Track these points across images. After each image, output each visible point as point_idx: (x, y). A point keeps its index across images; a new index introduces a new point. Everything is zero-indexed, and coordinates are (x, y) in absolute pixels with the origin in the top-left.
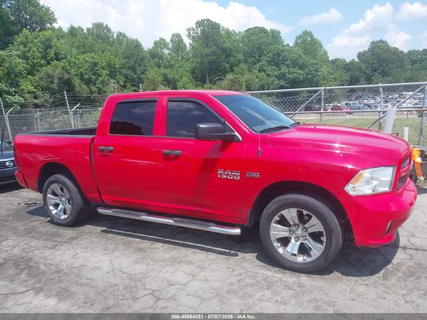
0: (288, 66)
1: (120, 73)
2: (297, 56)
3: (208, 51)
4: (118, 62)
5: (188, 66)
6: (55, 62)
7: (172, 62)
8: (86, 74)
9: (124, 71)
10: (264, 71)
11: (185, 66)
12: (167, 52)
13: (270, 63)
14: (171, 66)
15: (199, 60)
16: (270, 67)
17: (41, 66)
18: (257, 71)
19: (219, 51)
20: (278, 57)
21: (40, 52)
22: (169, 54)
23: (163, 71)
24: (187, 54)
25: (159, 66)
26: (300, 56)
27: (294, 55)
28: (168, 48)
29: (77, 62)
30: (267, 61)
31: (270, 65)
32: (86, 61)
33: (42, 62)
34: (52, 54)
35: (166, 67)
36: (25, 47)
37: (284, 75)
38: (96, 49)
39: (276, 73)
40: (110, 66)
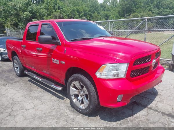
0: (164, 8)
1: (88, 14)
2: (169, 3)
3: (126, 2)
4: (87, 10)
5: (117, 10)
6: (58, 10)
7: (110, 9)
8: (70, 14)
9: (90, 13)
10: (151, 11)
11: (116, 10)
12: (109, 4)
13: (155, 7)
14: (110, 10)
15: (122, 7)
16: (154, 9)
17: (53, 12)
18: (148, 11)
19: (131, 2)
20: (159, 4)
21: (53, 7)
22: (110, 5)
23: (106, 12)
24: (118, 5)
25: (104, 11)
26: (171, 3)
27: (168, 2)
28: (109, 3)
29: (67, 10)
30: (154, 6)
31: (155, 8)
32: (70, 9)
33: (53, 10)
34: (57, 7)
35: (107, 11)
36: (47, 4)
37: (161, 12)
38: (79, 4)
39: (157, 11)
40: (84, 11)
